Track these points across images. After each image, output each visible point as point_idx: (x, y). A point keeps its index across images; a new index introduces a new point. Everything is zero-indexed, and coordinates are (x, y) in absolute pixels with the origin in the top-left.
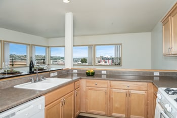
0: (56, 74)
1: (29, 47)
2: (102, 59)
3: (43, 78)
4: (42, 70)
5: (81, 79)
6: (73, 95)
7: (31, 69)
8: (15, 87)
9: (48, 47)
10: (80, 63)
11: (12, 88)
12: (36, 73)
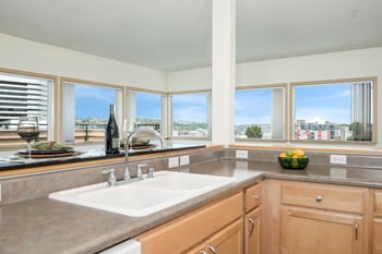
0: (185, 160)
1: (120, 93)
2: (303, 128)
3: (146, 171)
4: (142, 148)
5: (264, 178)
6: (240, 233)
7: (109, 144)
8: (53, 196)
9: (168, 94)
10: (245, 137)
11: (44, 199)
12: (123, 155)
